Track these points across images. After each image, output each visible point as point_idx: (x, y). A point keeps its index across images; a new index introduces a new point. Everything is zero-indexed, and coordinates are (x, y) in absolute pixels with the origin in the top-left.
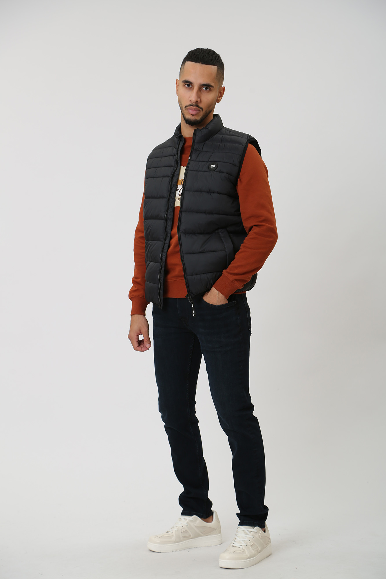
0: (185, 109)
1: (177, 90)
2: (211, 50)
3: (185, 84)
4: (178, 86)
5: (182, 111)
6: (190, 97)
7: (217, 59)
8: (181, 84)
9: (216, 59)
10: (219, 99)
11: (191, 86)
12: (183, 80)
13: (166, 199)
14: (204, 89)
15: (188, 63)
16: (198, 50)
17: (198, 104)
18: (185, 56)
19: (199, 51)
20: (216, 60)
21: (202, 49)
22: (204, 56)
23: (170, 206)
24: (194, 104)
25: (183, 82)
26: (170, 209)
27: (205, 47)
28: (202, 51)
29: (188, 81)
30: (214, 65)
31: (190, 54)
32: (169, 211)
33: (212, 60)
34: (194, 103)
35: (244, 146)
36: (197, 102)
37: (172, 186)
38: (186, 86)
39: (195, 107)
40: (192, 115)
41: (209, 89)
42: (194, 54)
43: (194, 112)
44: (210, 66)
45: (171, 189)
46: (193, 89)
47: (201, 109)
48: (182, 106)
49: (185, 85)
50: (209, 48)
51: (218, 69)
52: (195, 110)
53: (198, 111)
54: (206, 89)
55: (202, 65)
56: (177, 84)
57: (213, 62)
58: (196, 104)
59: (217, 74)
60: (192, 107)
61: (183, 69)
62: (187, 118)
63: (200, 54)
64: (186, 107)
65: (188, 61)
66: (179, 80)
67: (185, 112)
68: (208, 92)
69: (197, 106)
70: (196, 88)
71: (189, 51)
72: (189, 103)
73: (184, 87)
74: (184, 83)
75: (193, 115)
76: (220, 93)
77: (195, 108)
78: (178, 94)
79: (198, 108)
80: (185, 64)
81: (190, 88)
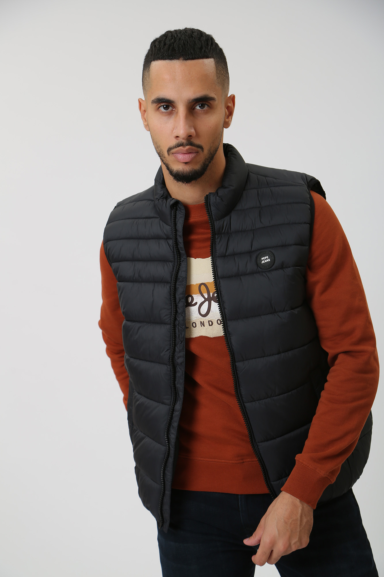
0: (168, 154)
1: (145, 120)
2: (193, 29)
3: (159, 105)
4: (145, 111)
5: (163, 159)
6: (174, 129)
7: (210, 44)
8: (151, 108)
9: (208, 44)
10: (227, 120)
11: (170, 108)
12: (153, 98)
13: (168, 327)
14: (198, 108)
15: (157, 65)
16: (170, 34)
17: (192, 140)
18: (145, 52)
19: (172, 36)
20: (209, 47)
21: (175, 31)
22: (184, 44)
23: (177, 340)
24: (184, 141)
25: (154, 102)
26: (178, 346)
27: (181, 27)
28: (177, 36)
29: (164, 99)
30: (207, 57)
31: (155, 46)
32: (177, 349)
33: (201, 48)
34: (183, 139)
35: (309, 203)
36: (190, 136)
37: (177, 301)
38: (162, 109)
39: (187, 147)
40: (184, 163)
41: (208, 106)
42: (165, 44)
43: (188, 158)
44: (201, 61)
45: (176, 306)
46: (177, 113)
47: (199, 149)
48: (161, 150)
49: (159, 107)
50: (188, 27)
51: (217, 63)
52: (189, 152)
53: (195, 154)
54: (202, 106)
55: (185, 61)
56: (143, 108)
57: (205, 51)
58: (189, 140)
59: (217, 72)
60: (181, 148)
61: (149, 77)
62: (175, 170)
63: (175, 41)
64: (169, 150)
65: (154, 60)
66: (144, 99)
67: (170, 159)
68: (206, 113)
69: (191, 144)
70: (181, 109)
71: (152, 40)
72: (173, 142)
73: (158, 112)
74: (155, 105)
75: (186, 163)
76: (228, 108)
77: (189, 149)
78: (148, 127)
79: (193, 148)
80: (151, 68)
81: (170, 114)
